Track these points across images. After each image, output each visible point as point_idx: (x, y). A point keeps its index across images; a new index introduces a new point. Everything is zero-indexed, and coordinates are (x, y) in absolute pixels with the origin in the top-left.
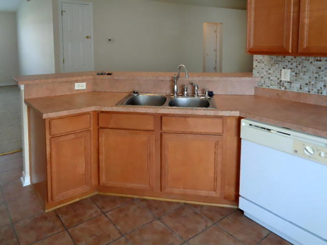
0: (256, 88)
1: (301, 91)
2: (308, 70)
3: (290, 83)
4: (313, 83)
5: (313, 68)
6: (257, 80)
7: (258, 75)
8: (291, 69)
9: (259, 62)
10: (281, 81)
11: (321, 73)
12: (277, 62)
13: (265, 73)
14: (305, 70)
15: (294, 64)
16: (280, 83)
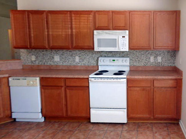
0: (23, 65)
1: (39, 64)
2: (40, 55)
3: (35, 61)
4: (42, 60)
5: (41, 54)
6: (23, 61)
7: (23, 59)
8: (35, 55)
9: (23, 53)
10: (32, 61)
11: (44, 56)
12: (30, 53)
13: (26, 58)
14: (39, 55)
15: (36, 53)
16: (32, 62)
